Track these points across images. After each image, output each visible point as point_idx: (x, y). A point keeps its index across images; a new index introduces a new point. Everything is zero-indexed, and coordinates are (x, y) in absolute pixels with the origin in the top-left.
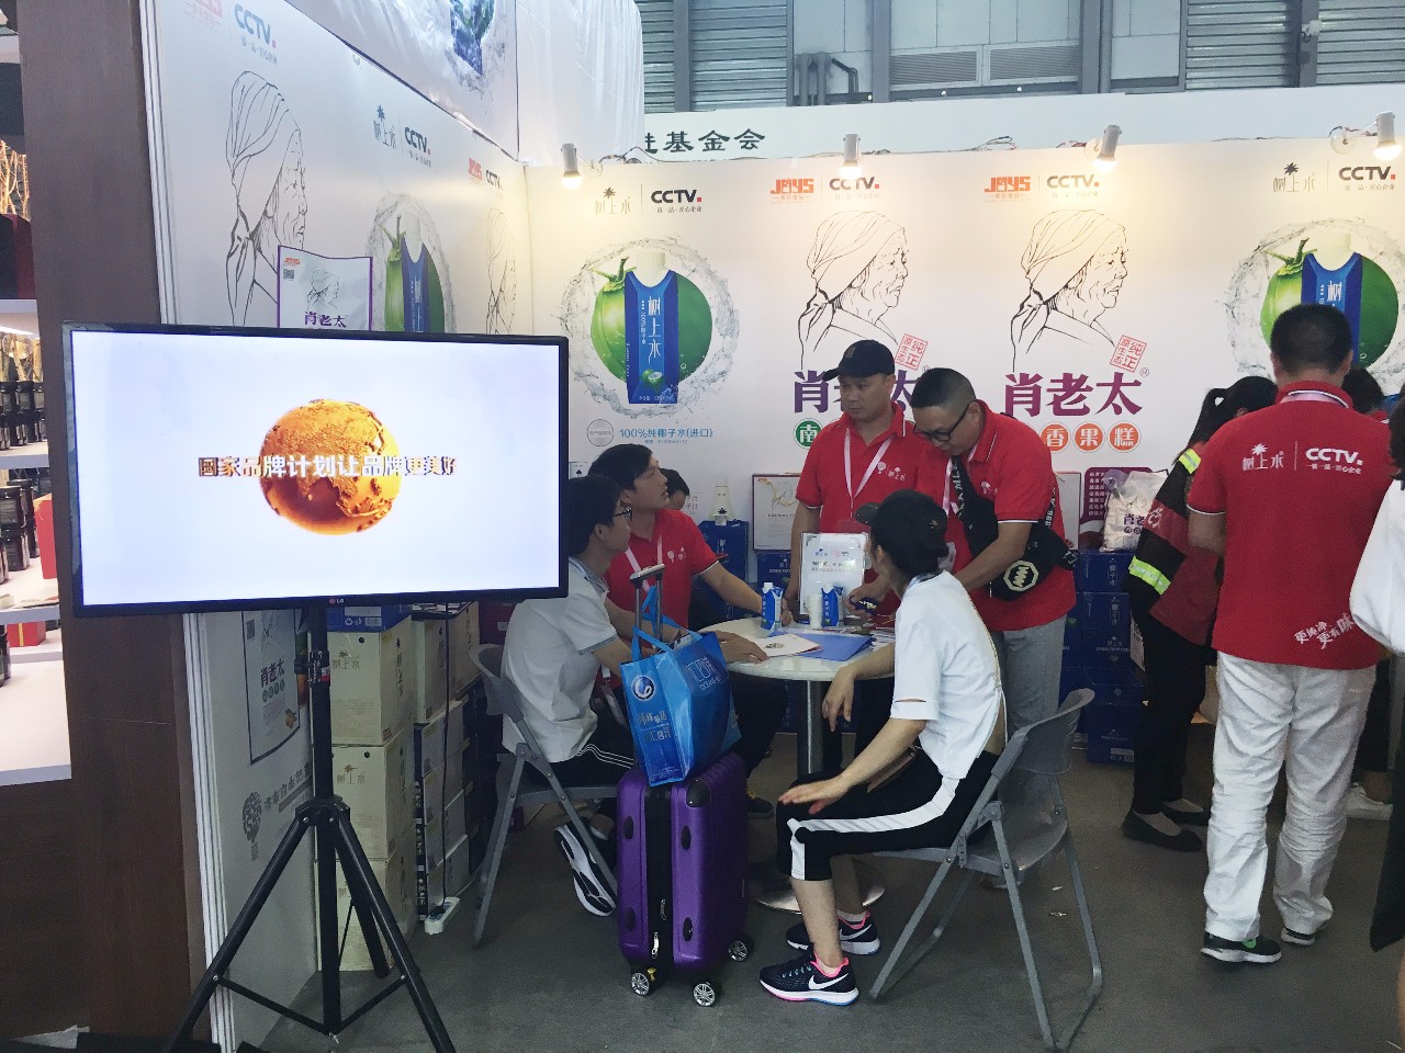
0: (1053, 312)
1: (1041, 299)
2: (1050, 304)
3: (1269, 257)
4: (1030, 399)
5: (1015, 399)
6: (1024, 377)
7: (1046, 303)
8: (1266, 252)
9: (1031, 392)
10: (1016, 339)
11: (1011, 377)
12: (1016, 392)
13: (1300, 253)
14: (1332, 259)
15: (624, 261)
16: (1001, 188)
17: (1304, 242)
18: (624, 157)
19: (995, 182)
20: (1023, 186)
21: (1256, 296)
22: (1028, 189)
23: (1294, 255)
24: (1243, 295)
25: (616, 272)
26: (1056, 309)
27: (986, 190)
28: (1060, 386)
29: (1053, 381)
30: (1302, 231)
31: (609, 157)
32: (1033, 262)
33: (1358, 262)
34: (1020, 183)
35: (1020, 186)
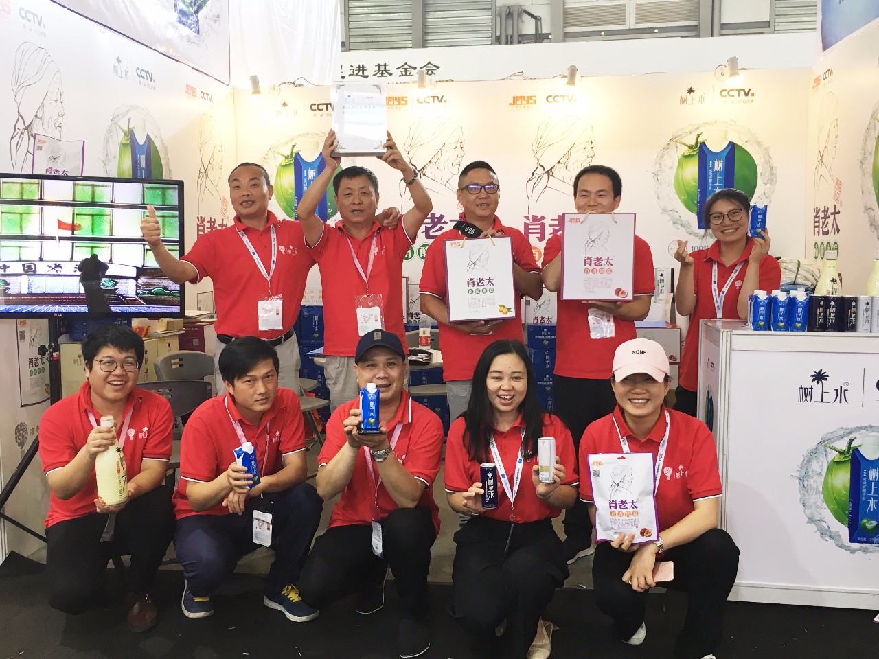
0: (551, 177)
1: (544, 169)
2: (549, 173)
3: (678, 144)
4: (539, 231)
5: (530, 231)
6: (535, 218)
7: (547, 172)
8: (676, 141)
9: (539, 227)
10: (529, 194)
11: (527, 218)
12: (530, 227)
13: (697, 142)
14: (717, 145)
15: (293, 146)
16: (519, 102)
17: (699, 135)
18: (293, 83)
19: (515, 99)
20: (532, 101)
21: (671, 168)
22: (535, 103)
23: (693, 143)
24: (663, 168)
25: (289, 154)
26: (553, 176)
27: (510, 104)
28: (557, 223)
29: (552, 220)
30: (698, 128)
31: (285, 83)
32: (538, 148)
33: (732, 146)
34: (529, 100)
35: (530, 101)
